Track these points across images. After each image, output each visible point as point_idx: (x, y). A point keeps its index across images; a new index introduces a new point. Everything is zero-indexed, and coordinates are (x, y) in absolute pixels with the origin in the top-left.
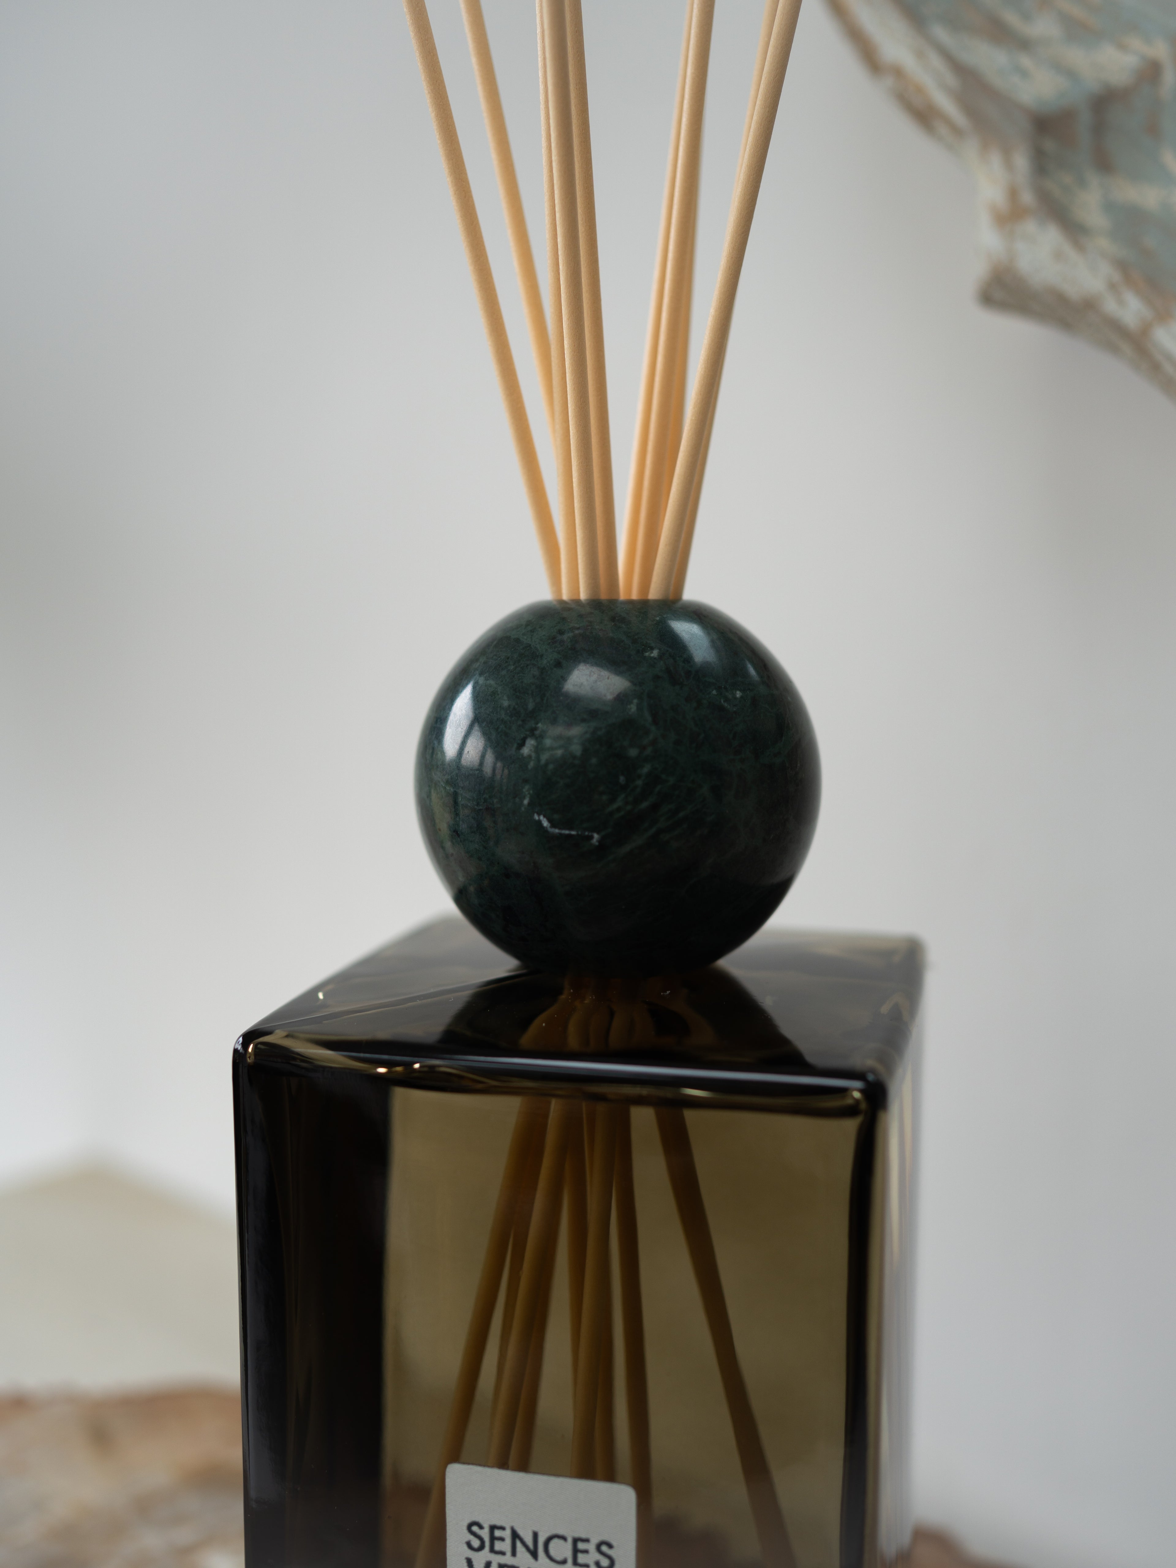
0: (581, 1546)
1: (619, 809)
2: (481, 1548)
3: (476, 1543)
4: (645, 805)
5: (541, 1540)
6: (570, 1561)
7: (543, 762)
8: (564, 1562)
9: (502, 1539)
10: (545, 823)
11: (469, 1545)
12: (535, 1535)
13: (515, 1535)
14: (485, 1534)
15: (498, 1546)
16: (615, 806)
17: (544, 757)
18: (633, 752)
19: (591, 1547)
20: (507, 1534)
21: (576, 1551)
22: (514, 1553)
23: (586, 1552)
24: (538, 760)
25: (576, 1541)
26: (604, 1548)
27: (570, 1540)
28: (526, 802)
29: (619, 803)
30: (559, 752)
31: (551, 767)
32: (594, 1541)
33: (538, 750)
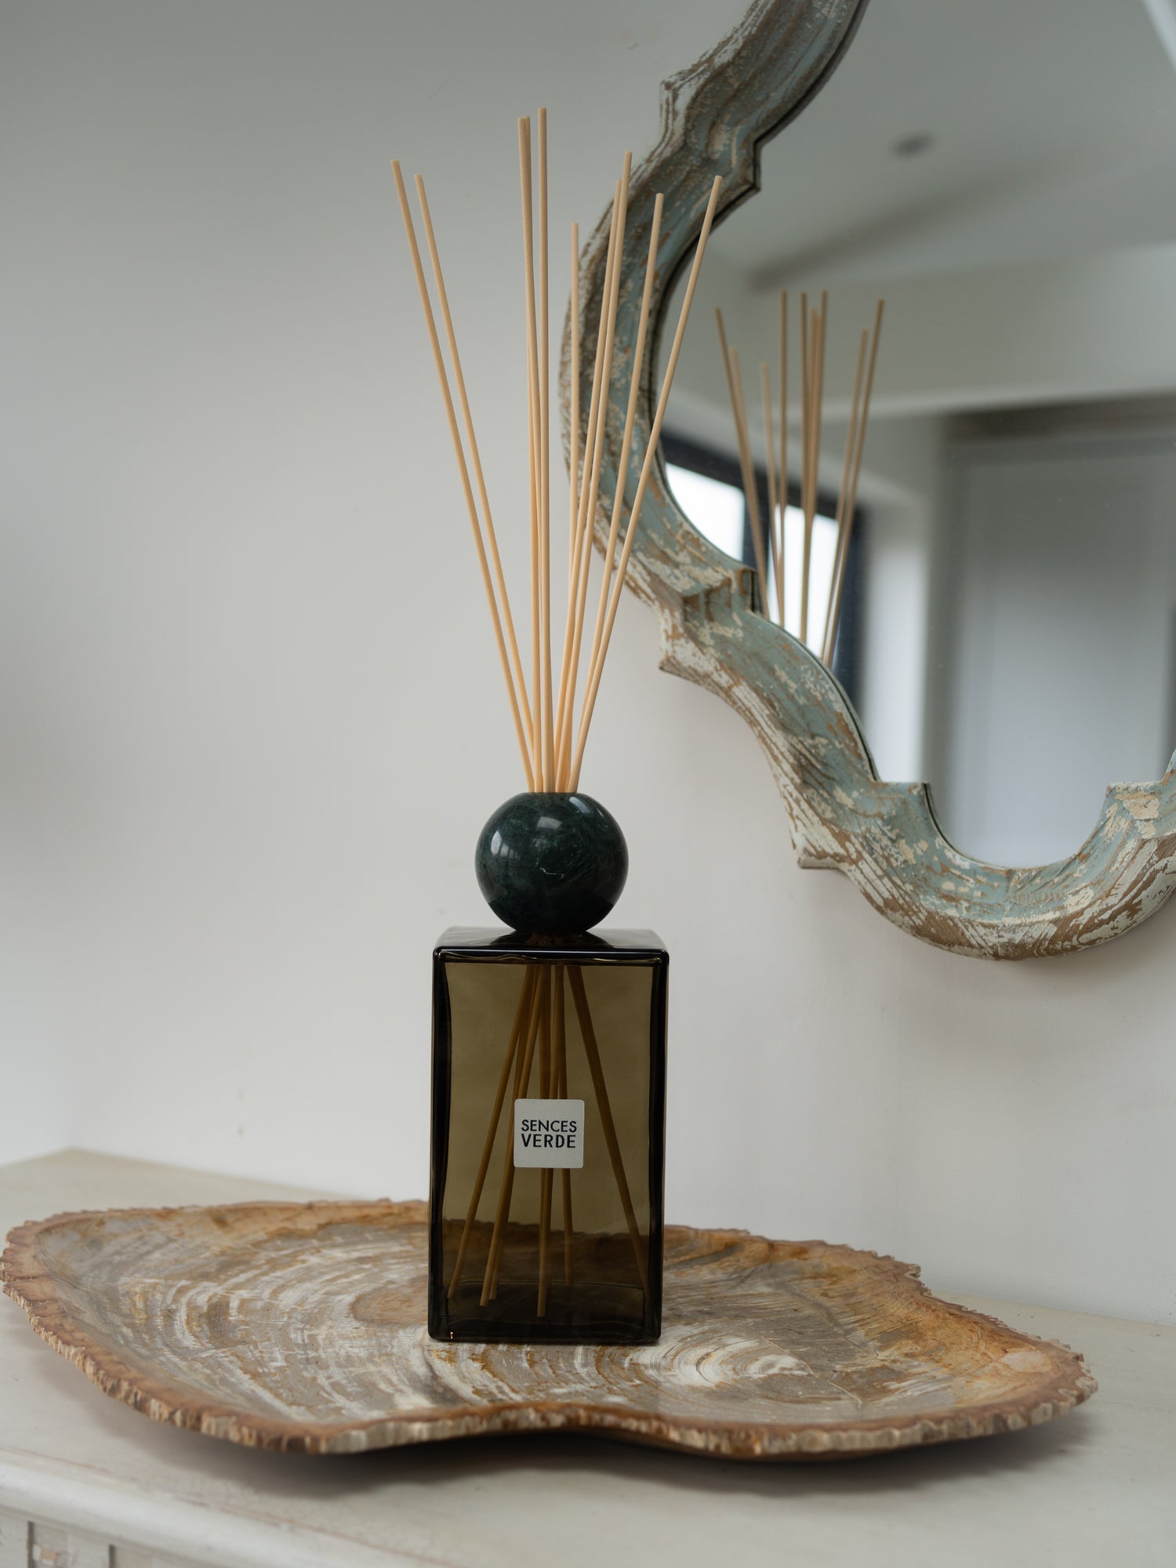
0: (564, 1124)
1: (570, 866)
2: (528, 1129)
3: (525, 1128)
4: (579, 864)
5: (550, 1124)
6: (560, 1130)
7: (544, 849)
8: (558, 1131)
9: (535, 1125)
10: (544, 871)
11: (523, 1129)
12: (548, 1122)
13: (540, 1123)
14: (529, 1124)
15: (534, 1128)
17: (545, 847)
18: (575, 845)
19: (568, 1124)
20: (537, 1123)
21: (562, 1126)
22: (540, 1130)
23: (567, 1126)
25: (562, 1122)
26: (573, 1124)
27: (560, 1122)
28: (538, 863)
29: (570, 864)
31: (547, 850)
32: (569, 1122)
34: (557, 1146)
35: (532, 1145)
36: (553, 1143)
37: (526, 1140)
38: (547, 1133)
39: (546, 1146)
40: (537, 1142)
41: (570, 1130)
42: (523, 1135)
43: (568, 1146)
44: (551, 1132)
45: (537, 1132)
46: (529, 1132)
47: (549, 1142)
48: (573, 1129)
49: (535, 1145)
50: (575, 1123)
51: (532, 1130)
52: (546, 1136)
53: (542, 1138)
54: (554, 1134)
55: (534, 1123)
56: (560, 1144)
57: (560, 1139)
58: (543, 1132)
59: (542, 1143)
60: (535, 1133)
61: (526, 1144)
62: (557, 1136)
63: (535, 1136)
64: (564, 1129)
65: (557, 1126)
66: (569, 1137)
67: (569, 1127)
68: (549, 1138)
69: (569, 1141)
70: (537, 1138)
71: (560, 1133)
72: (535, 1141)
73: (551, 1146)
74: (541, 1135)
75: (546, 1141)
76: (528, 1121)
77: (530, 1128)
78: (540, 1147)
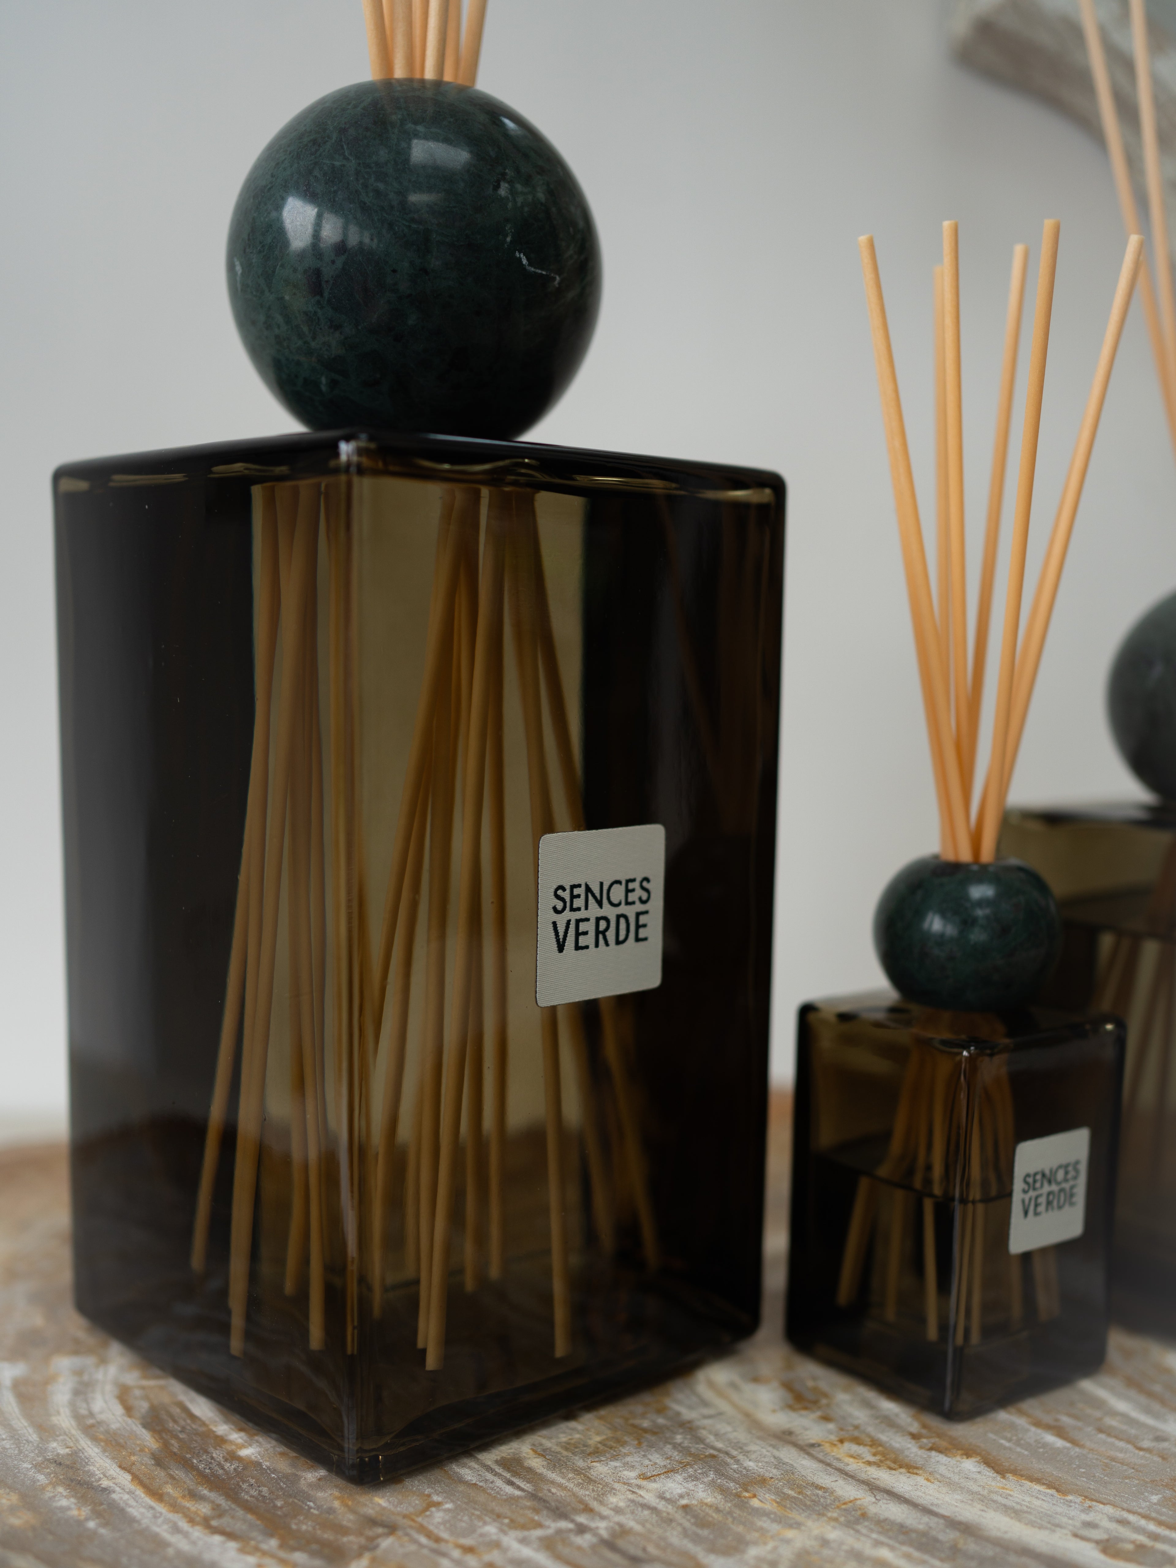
0: (628, 886)
2: (564, 908)
3: (559, 905)
5: (604, 889)
6: (623, 902)
9: (579, 896)
12: (601, 885)
13: (588, 889)
14: (567, 895)
15: (574, 903)
19: (637, 886)
20: (583, 890)
21: (626, 891)
22: (586, 908)
23: (634, 890)
27: (621, 883)
32: (636, 880)
35: (573, 945)
36: (611, 935)
37: (561, 936)
38: (600, 913)
39: (597, 945)
40: (581, 939)
41: (640, 899)
42: (555, 924)
43: (638, 939)
44: (606, 910)
45: (582, 914)
46: (567, 914)
47: (604, 933)
48: (645, 896)
49: (578, 948)
50: (647, 881)
51: (572, 909)
52: (598, 920)
53: (591, 927)
54: (612, 913)
55: (575, 891)
56: (623, 935)
57: (623, 924)
58: (593, 910)
59: (590, 939)
60: (578, 915)
61: (561, 948)
62: (618, 917)
64: (630, 897)
65: (618, 893)
66: (638, 915)
67: (638, 892)
68: (602, 925)
69: (638, 928)
70: (582, 927)
71: (623, 909)
72: (578, 934)
73: (607, 944)
74: (587, 920)
75: (598, 932)
76: (564, 889)
77: (568, 904)
78: (587, 947)
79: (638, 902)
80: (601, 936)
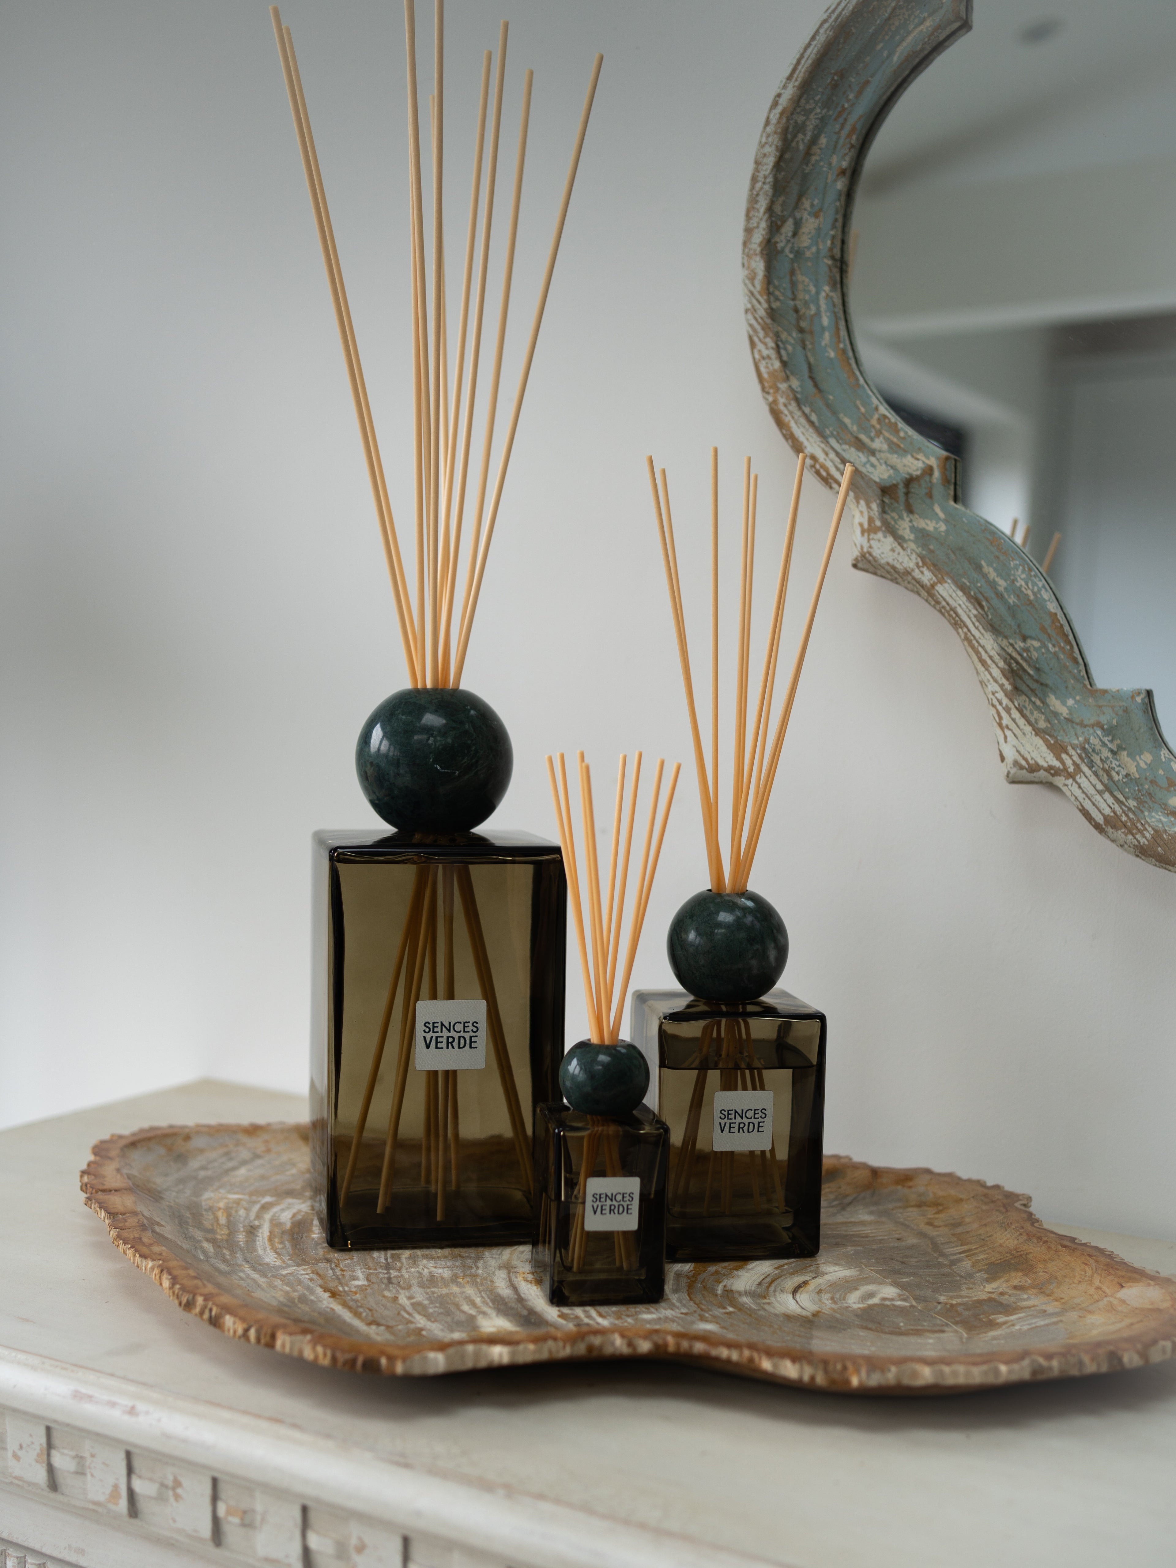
0: (466, 1025)
1: (465, 762)
2: (429, 1031)
3: (427, 1030)
4: (474, 761)
5: (452, 1025)
6: (462, 1031)
7: (437, 745)
8: (460, 1032)
9: (437, 1027)
10: (439, 768)
12: (450, 1023)
13: (442, 1024)
14: (431, 1026)
15: (436, 1030)
16: (464, 761)
17: (438, 744)
18: (469, 742)
19: (470, 1024)
20: (439, 1025)
21: (465, 1027)
22: (442, 1032)
23: (468, 1026)
24: (435, 745)
25: (464, 1023)
26: (475, 1024)
27: (462, 1023)
28: (431, 760)
29: (465, 760)
30: (443, 742)
31: (441, 747)
32: (471, 1022)
33: (435, 741)
34: (459, 1047)
35: (434, 1047)
36: (455, 1044)
37: (428, 1042)
38: (449, 1034)
39: (448, 1047)
40: (439, 1044)
41: (472, 1031)
42: (424, 1038)
43: (471, 1047)
44: (453, 1033)
45: (439, 1034)
46: (431, 1034)
47: (451, 1043)
48: (475, 1029)
49: (437, 1048)
50: (477, 1023)
51: (433, 1032)
52: (448, 1038)
53: (444, 1040)
54: (456, 1035)
55: (435, 1025)
56: (462, 1045)
57: (462, 1040)
58: (445, 1033)
59: (444, 1045)
60: (437, 1035)
61: (428, 1047)
62: (459, 1037)
63: (437, 1038)
64: (466, 1029)
65: (459, 1027)
66: (471, 1037)
67: (471, 1027)
68: (451, 1040)
69: (471, 1042)
70: (439, 1040)
71: (462, 1034)
72: (437, 1042)
73: (453, 1047)
74: (443, 1037)
75: (448, 1042)
76: (429, 1023)
77: (431, 1030)
78: (442, 1048)
79: (471, 1032)
80: (450, 1044)
